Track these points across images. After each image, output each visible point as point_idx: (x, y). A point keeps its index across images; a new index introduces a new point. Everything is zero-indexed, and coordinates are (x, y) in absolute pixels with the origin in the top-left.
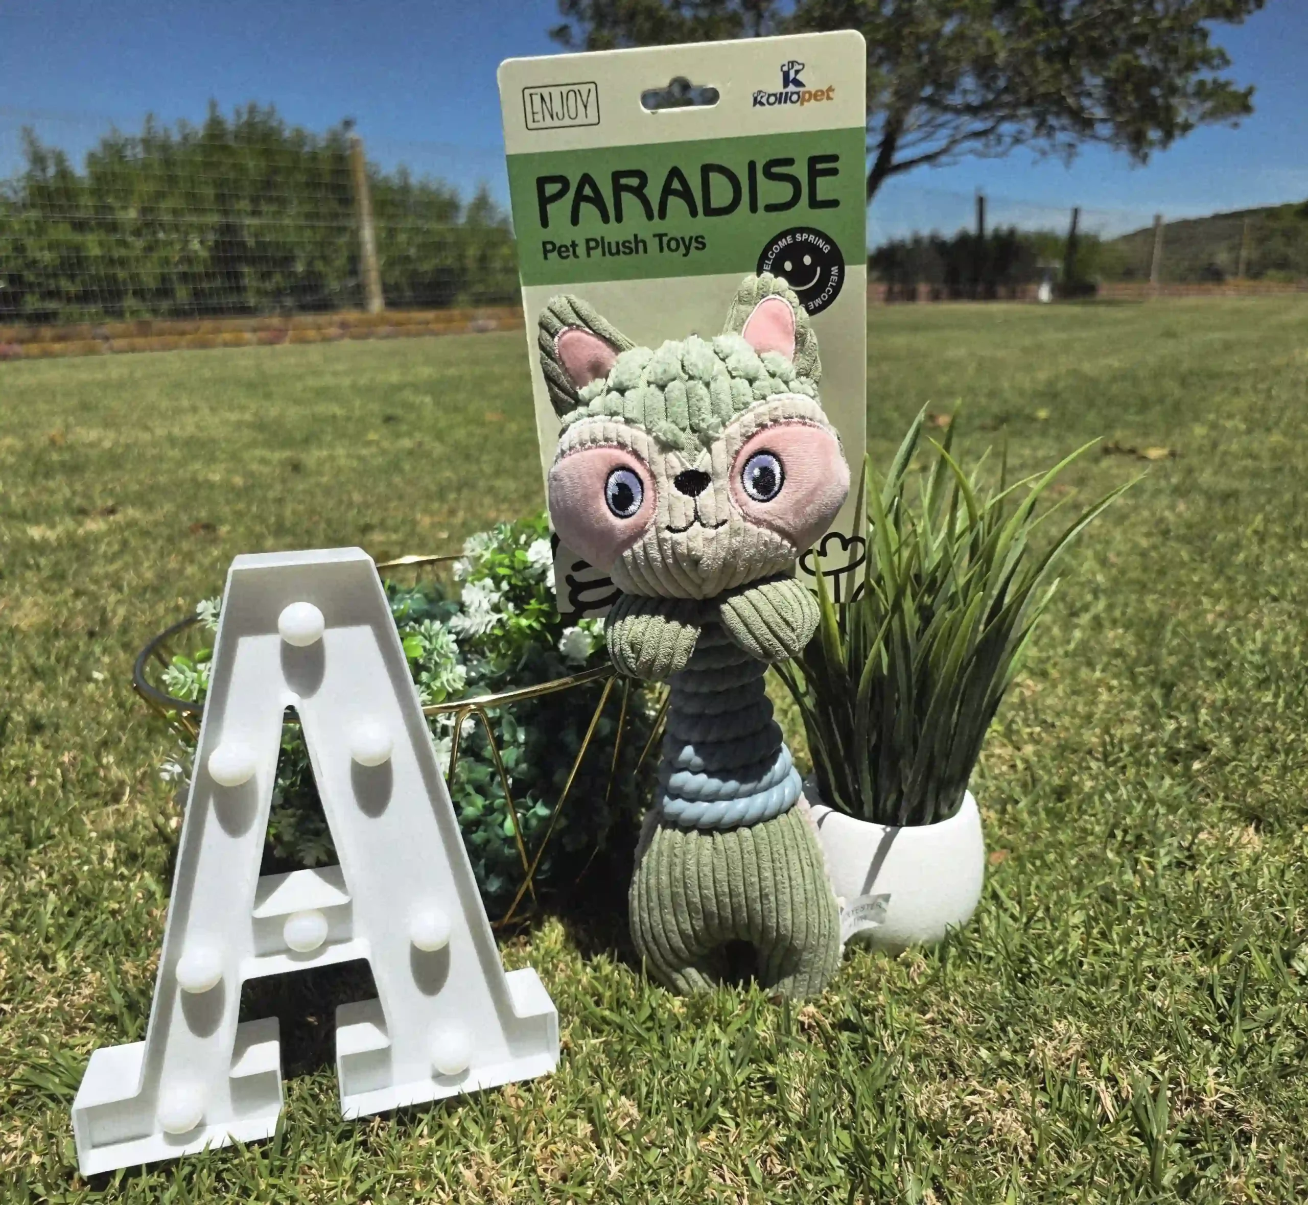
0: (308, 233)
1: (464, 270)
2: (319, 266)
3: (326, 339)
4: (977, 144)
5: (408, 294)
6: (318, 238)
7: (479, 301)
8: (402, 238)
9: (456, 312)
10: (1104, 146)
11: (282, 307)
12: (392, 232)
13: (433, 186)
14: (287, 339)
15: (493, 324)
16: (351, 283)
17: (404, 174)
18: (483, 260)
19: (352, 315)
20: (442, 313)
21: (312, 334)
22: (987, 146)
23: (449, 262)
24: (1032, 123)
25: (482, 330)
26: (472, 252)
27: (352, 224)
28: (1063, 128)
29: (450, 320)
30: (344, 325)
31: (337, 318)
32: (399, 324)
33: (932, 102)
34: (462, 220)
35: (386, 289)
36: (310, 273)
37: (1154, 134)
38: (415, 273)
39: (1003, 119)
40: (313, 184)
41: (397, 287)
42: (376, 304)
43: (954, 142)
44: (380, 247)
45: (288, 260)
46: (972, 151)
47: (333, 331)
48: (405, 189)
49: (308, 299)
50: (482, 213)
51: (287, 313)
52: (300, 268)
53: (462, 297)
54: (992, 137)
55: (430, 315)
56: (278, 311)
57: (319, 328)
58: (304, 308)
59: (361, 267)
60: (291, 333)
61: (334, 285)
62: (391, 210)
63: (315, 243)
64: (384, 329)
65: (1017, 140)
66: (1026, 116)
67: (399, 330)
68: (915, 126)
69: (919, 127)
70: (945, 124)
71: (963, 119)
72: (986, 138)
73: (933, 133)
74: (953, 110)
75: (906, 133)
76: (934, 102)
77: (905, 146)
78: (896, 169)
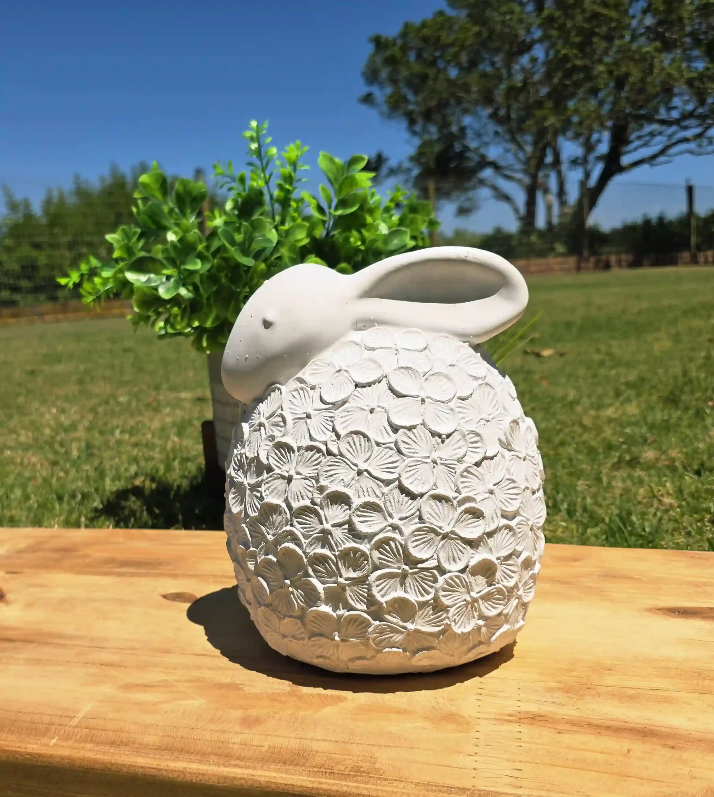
4: (691, 146)
22: (698, 145)
33: (647, 118)
43: (668, 146)
54: (703, 139)
68: (633, 136)
69: (639, 138)
70: (660, 133)
71: (674, 128)
72: (699, 140)
73: (649, 141)
74: (663, 122)
75: (628, 142)
76: (650, 119)
77: (629, 152)
78: (621, 169)
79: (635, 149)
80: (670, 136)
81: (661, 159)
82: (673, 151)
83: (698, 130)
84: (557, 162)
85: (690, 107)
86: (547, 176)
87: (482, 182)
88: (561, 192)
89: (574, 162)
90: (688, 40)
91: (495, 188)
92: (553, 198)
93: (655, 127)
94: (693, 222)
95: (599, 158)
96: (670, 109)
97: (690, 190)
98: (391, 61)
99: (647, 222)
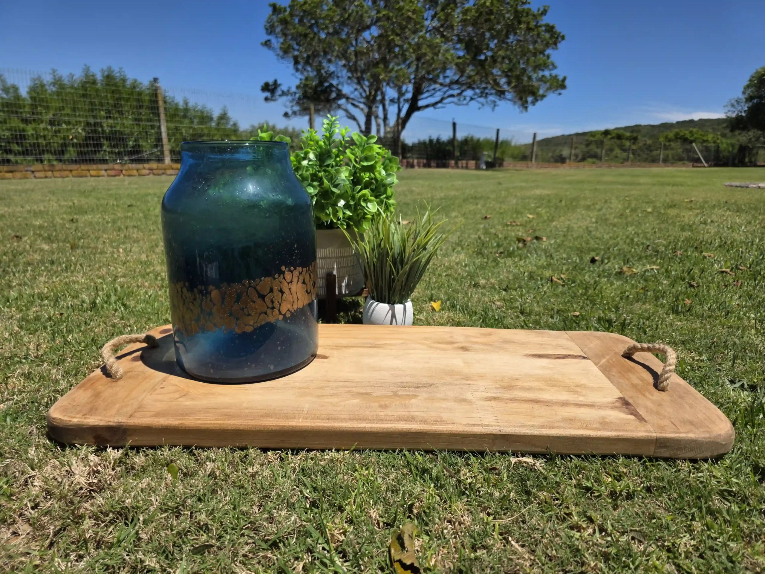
0: (136, 127)
2: (141, 142)
3: (141, 175)
4: (455, 99)
6: (141, 129)
8: (182, 131)
10: (509, 102)
11: (122, 160)
12: (178, 128)
13: (200, 107)
21: (134, 172)
22: (459, 100)
24: (478, 92)
30: (150, 169)
31: (147, 166)
33: (432, 80)
34: (213, 124)
36: (136, 145)
37: (530, 99)
39: (466, 89)
42: (168, 160)
43: (444, 98)
45: (126, 139)
46: (452, 102)
47: (145, 171)
48: (186, 109)
50: (223, 122)
54: (461, 97)
57: (138, 170)
60: (124, 172)
63: (139, 132)
65: (472, 98)
66: (475, 89)
68: (425, 90)
69: (428, 91)
70: (439, 90)
71: (446, 88)
72: (458, 97)
73: (434, 94)
74: (441, 84)
75: (422, 93)
76: (434, 81)
77: (422, 99)
78: (419, 109)
79: (426, 98)
80: (445, 93)
81: (440, 105)
82: (445, 101)
83: (459, 91)
84: (383, 99)
85: (456, 78)
86: (377, 107)
87: (339, 107)
88: (385, 119)
89: (392, 101)
90: (455, 38)
91: (346, 111)
92: (381, 122)
93: (437, 86)
94: (456, 144)
95: (406, 101)
96: (445, 77)
97: (454, 125)
98: (284, 22)
99: (431, 141)
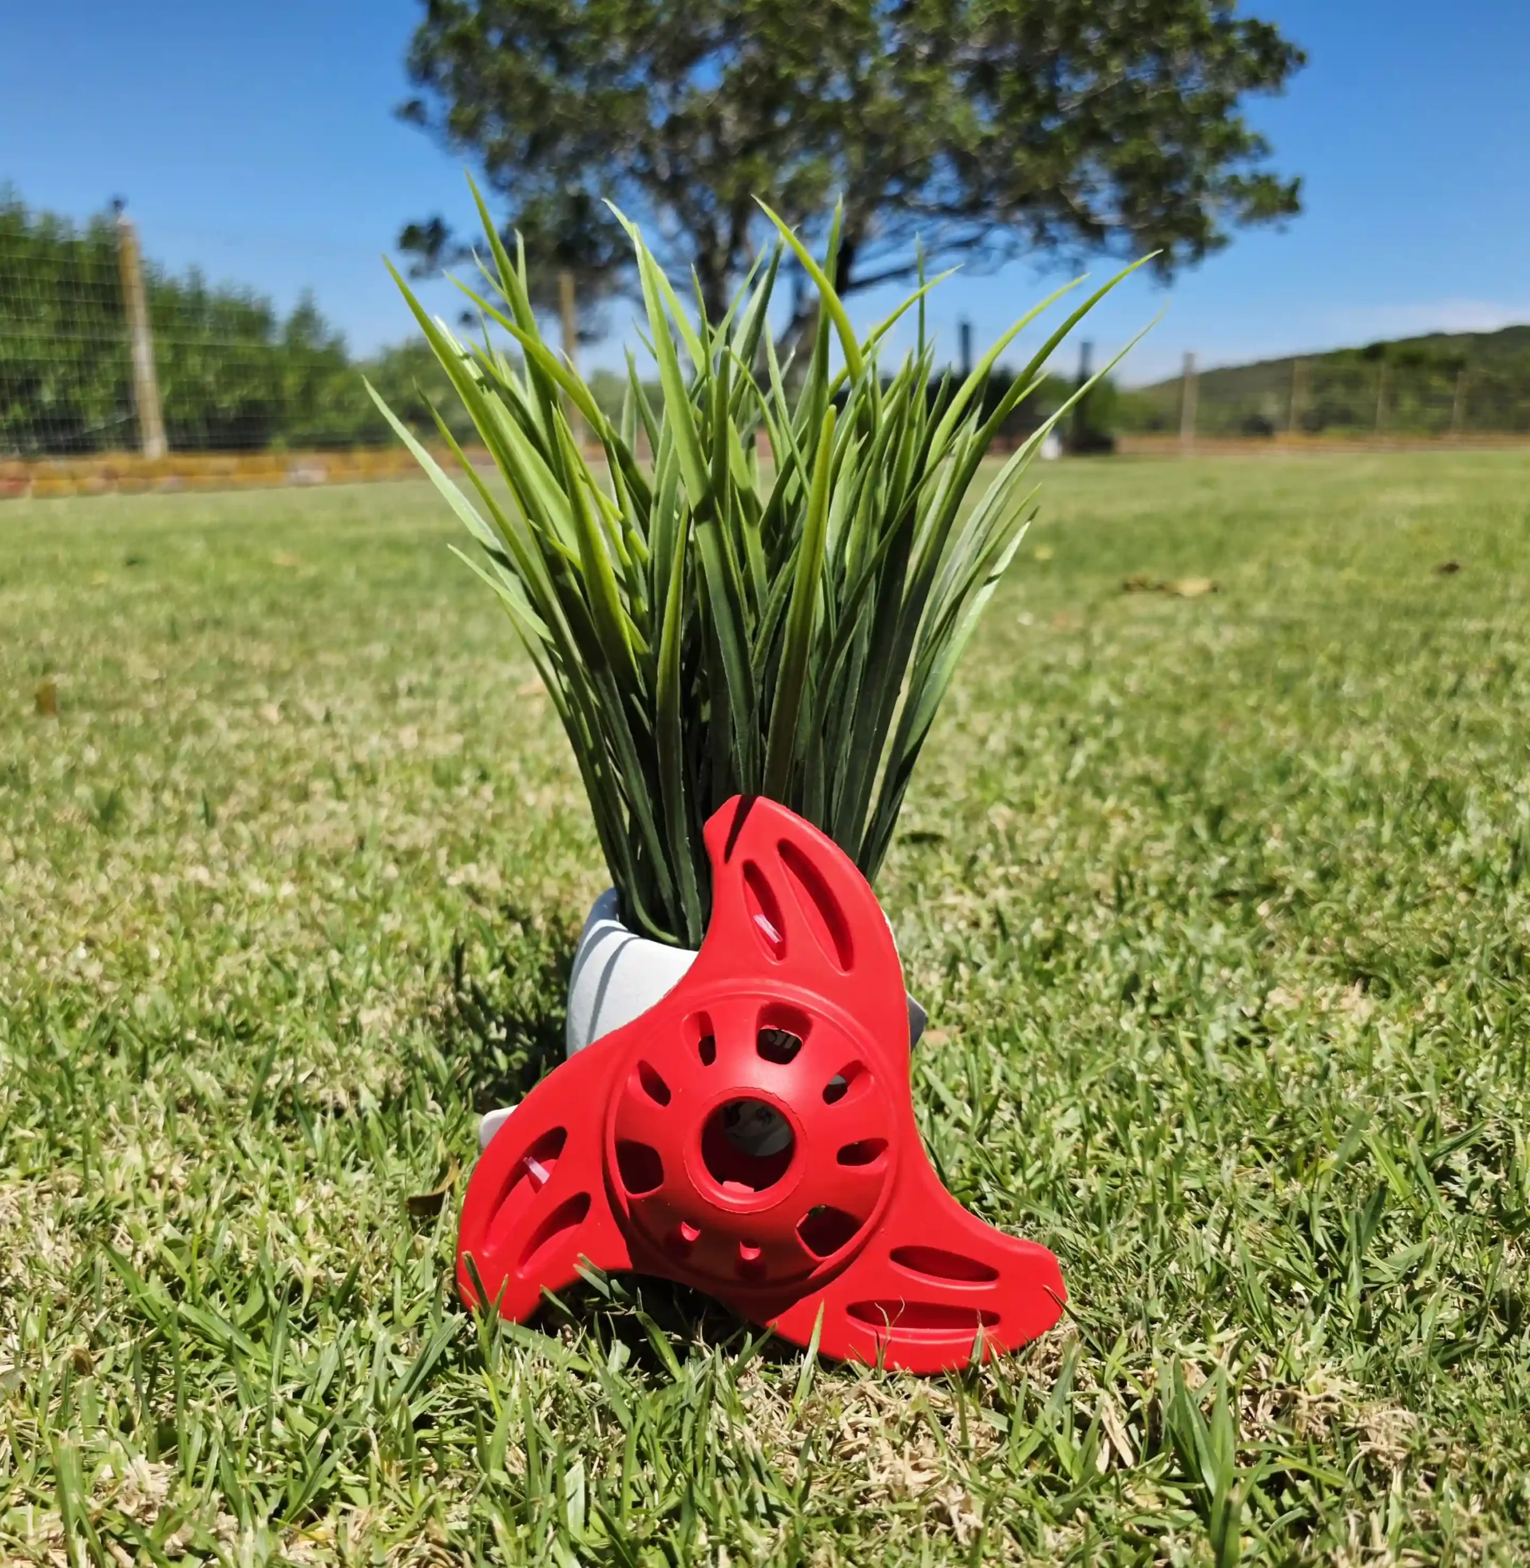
0: (59, 352)
1: (280, 404)
2: (76, 394)
3: (85, 492)
4: (958, 258)
5: (202, 434)
6: (74, 355)
7: (301, 444)
8: (194, 361)
9: (266, 459)
11: (21, 450)
12: (179, 351)
13: (237, 293)
14: (29, 491)
15: (318, 476)
16: (123, 418)
17: (196, 276)
18: (307, 392)
19: (119, 460)
20: (250, 460)
21: (64, 484)
22: (971, 260)
23: (261, 394)
24: (1027, 233)
25: (305, 484)
26: (291, 382)
27: (124, 337)
28: (1066, 240)
29: (259, 470)
30: (111, 475)
31: (98, 462)
32: (187, 473)
33: (898, 202)
34: (277, 340)
35: (170, 425)
36: (64, 404)
37: (1182, 249)
38: (211, 408)
39: (989, 226)
40: (69, 285)
41: (186, 425)
42: (155, 445)
43: (929, 253)
44: (162, 371)
45: (29, 385)
46: (952, 266)
47: (95, 481)
48: (199, 297)
49: (61, 438)
50: (305, 332)
51: (28, 457)
52: (47, 395)
53: (279, 441)
54: (976, 249)
55: (227, 462)
56: (17, 453)
57: (73, 477)
58: (54, 449)
59: (137, 396)
60: (34, 483)
61: (96, 421)
62: (177, 323)
63: (70, 363)
64: (166, 481)
65: (1010, 252)
66: (1018, 223)
67: (187, 479)
68: (874, 232)
69: (886, 235)
71: (942, 224)
72: (971, 249)
73: (903, 242)
75: (867, 243)
76: (904, 202)
80: (936, 237)
81: (917, 274)
83: (974, 232)
97: (965, 330)
98: (464, 44)
